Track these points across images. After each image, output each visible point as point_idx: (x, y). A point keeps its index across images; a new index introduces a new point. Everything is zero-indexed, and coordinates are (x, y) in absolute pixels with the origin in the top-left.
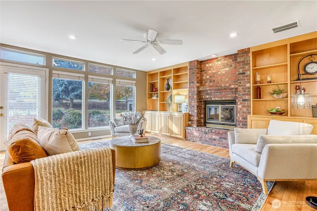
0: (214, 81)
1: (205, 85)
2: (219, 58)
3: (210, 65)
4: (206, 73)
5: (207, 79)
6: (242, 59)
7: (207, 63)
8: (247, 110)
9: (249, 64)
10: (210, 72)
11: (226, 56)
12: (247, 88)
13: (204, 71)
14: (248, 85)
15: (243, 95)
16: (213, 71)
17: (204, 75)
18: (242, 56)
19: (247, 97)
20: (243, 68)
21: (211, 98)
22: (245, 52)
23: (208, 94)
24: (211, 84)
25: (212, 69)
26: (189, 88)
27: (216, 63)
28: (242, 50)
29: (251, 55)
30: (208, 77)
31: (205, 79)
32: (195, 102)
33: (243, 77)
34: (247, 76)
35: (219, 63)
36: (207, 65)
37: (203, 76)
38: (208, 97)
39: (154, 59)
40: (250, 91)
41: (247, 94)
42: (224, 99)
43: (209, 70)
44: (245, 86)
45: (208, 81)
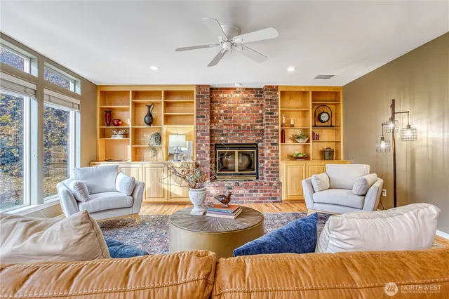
0: (231, 118)
1: (218, 122)
2: (238, 90)
3: (226, 95)
4: (219, 105)
5: (221, 115)
6: (269, 97)
7: (221, 93)
8: (276, 155)
9: (277, 103)
10: (225, 105)
11: (247, 89)
12: (275, 131)
13: (217, 102)
14: (276, 127)
15: (272, 138)
16: (230, 105)
17: (216, 108)
18: (270, 94)
19: (275, 141)
20: (271, 107)
21: (226, 141)
22: (273, 89)
23: (223, 135)
24: (227, 122)
25: (228, 102)
26: (197, 124)
27: (234, 95)
28: (270, 86)
29: (279, 94)
30: (222, 112)
31: (217, 114)
32: (207, 145)
33: (271, 117)
34: (275, 117)
35: (238, 95)
36: (221, 95)
37: (214, 109)
38: (222, 138)
39: (154, 68)
40: (278, 134)
41: (275, 138)
42: (244, 142)
43: (224, 103)
44: (273, 127)
45: (223, 117)
